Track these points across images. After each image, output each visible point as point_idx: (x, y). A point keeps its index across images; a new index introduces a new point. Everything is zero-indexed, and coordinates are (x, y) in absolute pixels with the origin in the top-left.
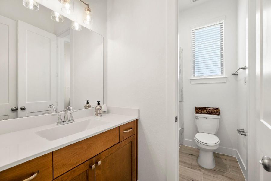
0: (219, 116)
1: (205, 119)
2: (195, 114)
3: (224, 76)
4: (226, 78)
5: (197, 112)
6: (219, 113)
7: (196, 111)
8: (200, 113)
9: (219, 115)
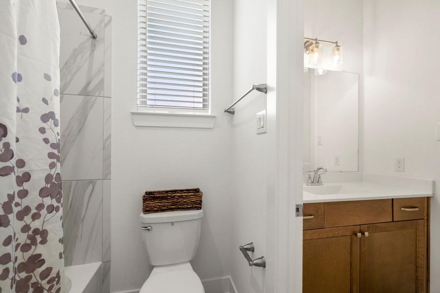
0: (201, 211)
1: (170, 224)
2: (142, 215)
3: (209, 113)
4: (214, 117)
5: (147, 210)
6: (200, 203)
7: (147, 207)
8: (157, 211)
9: (200, 208)
